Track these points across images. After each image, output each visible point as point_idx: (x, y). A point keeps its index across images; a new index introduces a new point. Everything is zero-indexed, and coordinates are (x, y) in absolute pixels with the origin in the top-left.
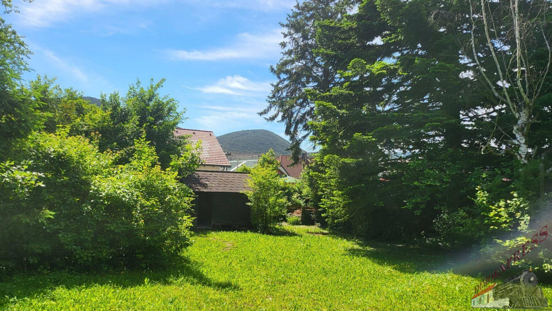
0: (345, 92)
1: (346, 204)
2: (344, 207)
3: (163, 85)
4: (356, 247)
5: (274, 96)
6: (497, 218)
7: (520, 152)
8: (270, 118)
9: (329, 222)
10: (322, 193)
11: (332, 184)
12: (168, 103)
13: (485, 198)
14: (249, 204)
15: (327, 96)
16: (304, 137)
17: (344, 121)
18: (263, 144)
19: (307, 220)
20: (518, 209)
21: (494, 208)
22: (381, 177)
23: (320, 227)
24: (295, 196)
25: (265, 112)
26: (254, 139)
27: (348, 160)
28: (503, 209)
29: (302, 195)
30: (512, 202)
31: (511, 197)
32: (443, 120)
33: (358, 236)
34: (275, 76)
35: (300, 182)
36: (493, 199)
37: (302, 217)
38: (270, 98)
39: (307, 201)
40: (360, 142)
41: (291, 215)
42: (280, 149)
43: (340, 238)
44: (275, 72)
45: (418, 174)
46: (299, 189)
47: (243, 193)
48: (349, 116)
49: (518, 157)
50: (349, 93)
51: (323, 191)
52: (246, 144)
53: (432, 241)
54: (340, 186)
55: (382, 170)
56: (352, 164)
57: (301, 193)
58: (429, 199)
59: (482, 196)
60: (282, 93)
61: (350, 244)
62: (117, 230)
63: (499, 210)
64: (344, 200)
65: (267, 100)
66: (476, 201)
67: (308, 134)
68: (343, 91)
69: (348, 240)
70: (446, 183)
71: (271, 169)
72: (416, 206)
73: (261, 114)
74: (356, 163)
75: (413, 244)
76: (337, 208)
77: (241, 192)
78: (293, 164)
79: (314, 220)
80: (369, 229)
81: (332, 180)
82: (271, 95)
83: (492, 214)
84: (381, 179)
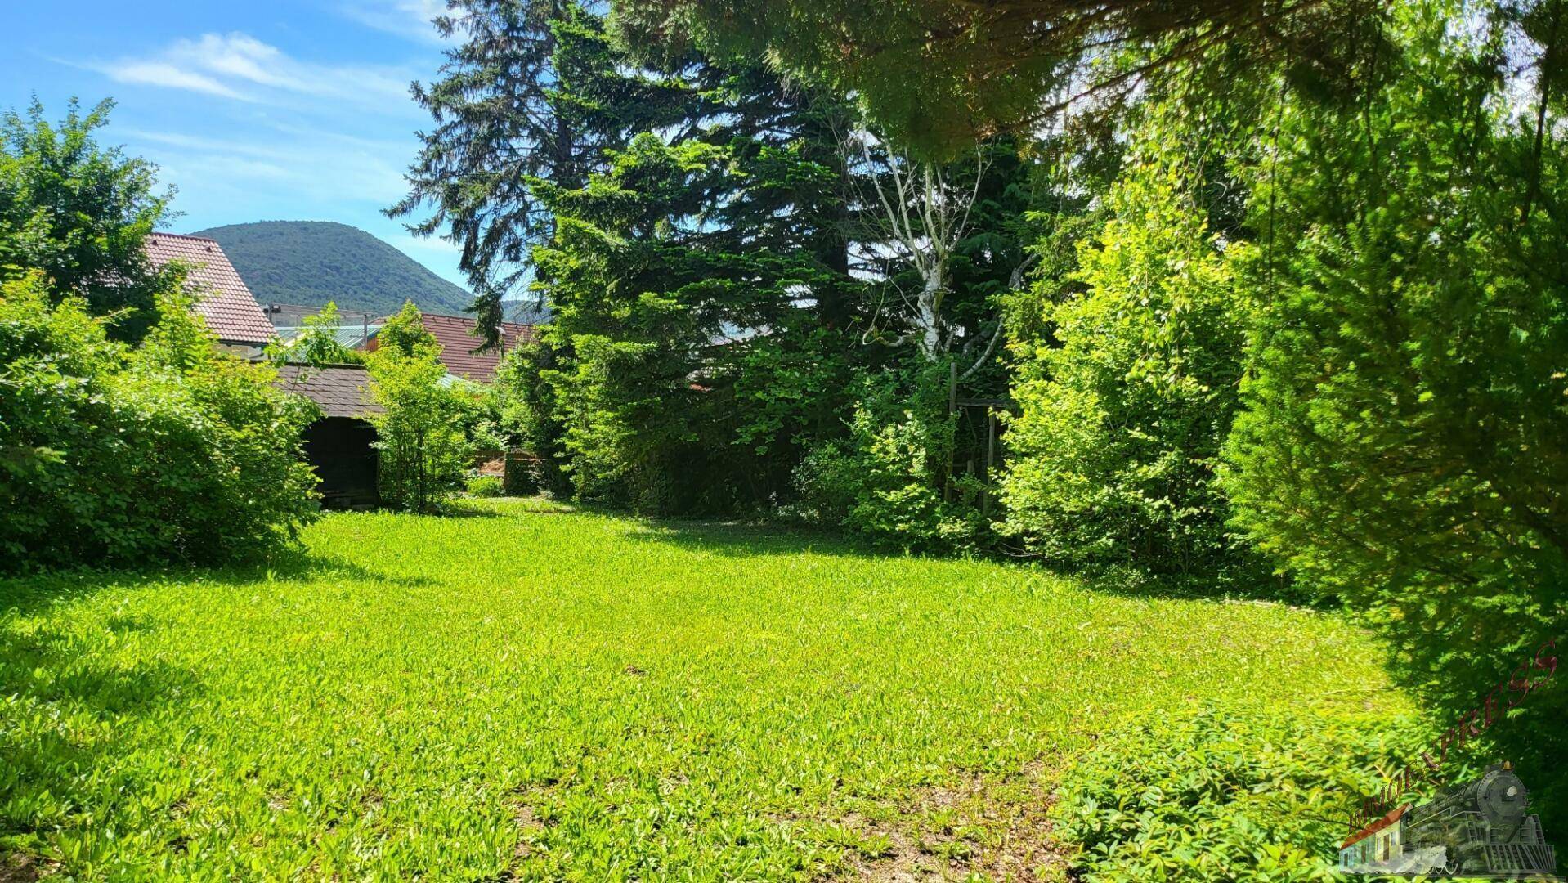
0: (615, 189)
1: (623, 439)
2: (618, 446)
3: (107, 118)
4: (640, 529)
5: (427, 168)
6: (881, 455)
7: (926, 342)
8: (421, 226)
9: (579, 484)
10: (562, 418)
11: (590, 397)
12: (126, 169)
13: (867, 423)
14: (379, 445)
15: (577, 199)
16: (513, 279)
17: (617, 263)
18: (337, 269)
19: (518, 484)
20: (914, 439)
21: (878, 438)
22: (693, 383)
23: (553, 499)
24: (483, 427)
25: (403, 209)
26: (305, 252)
27: (627, 347)
28: (891, 440)
29: (502, 423)
30: (905, 428)
31: (903, 420)
32: (810, 274)
33: (645, 512)
34: (427, 112)
35: (495, 392)
36: (879, 426)
37: (505, 477)
38: (416, 171)
39: (515, 440)
40: (652, 310)
41: (476, 473)
42: (395, 289)
43: (604, 517)
44: (425, 99)
45: (764, 377)
46: (493, 412)
47: (360, 421)
48: (629, 253)
49: (924, 349)
50: (627, 195)
51: (566, 414)
52: (277, 267)
53: (787, 511)
54: (610, 400)
55: (697, 365)
56: (636, 354)
57: (496, 417)
58: (781, 425)
59: (862, 419)
60: (449, 161)
61: (628, 526)
62: (182, 489)
63: (886, 442)
64: (619, 431)
65: (406, 177)
66: (852, 427)
67: (520, 273)
68: (616, 189)
69: (623, 519)
70: (811, 394)
71: (431, 358)
72: (759, 438)
73: (392, 213)
74: (644, 354)
75: (755, 520)
76: (603, 447)
77: (356, 416)
78: (485, 347)
79: (536, 484)
80: (667, 494)
81: (591, 388)
82: (418, 165)
83: (874, 449)
84: (694, 387)
